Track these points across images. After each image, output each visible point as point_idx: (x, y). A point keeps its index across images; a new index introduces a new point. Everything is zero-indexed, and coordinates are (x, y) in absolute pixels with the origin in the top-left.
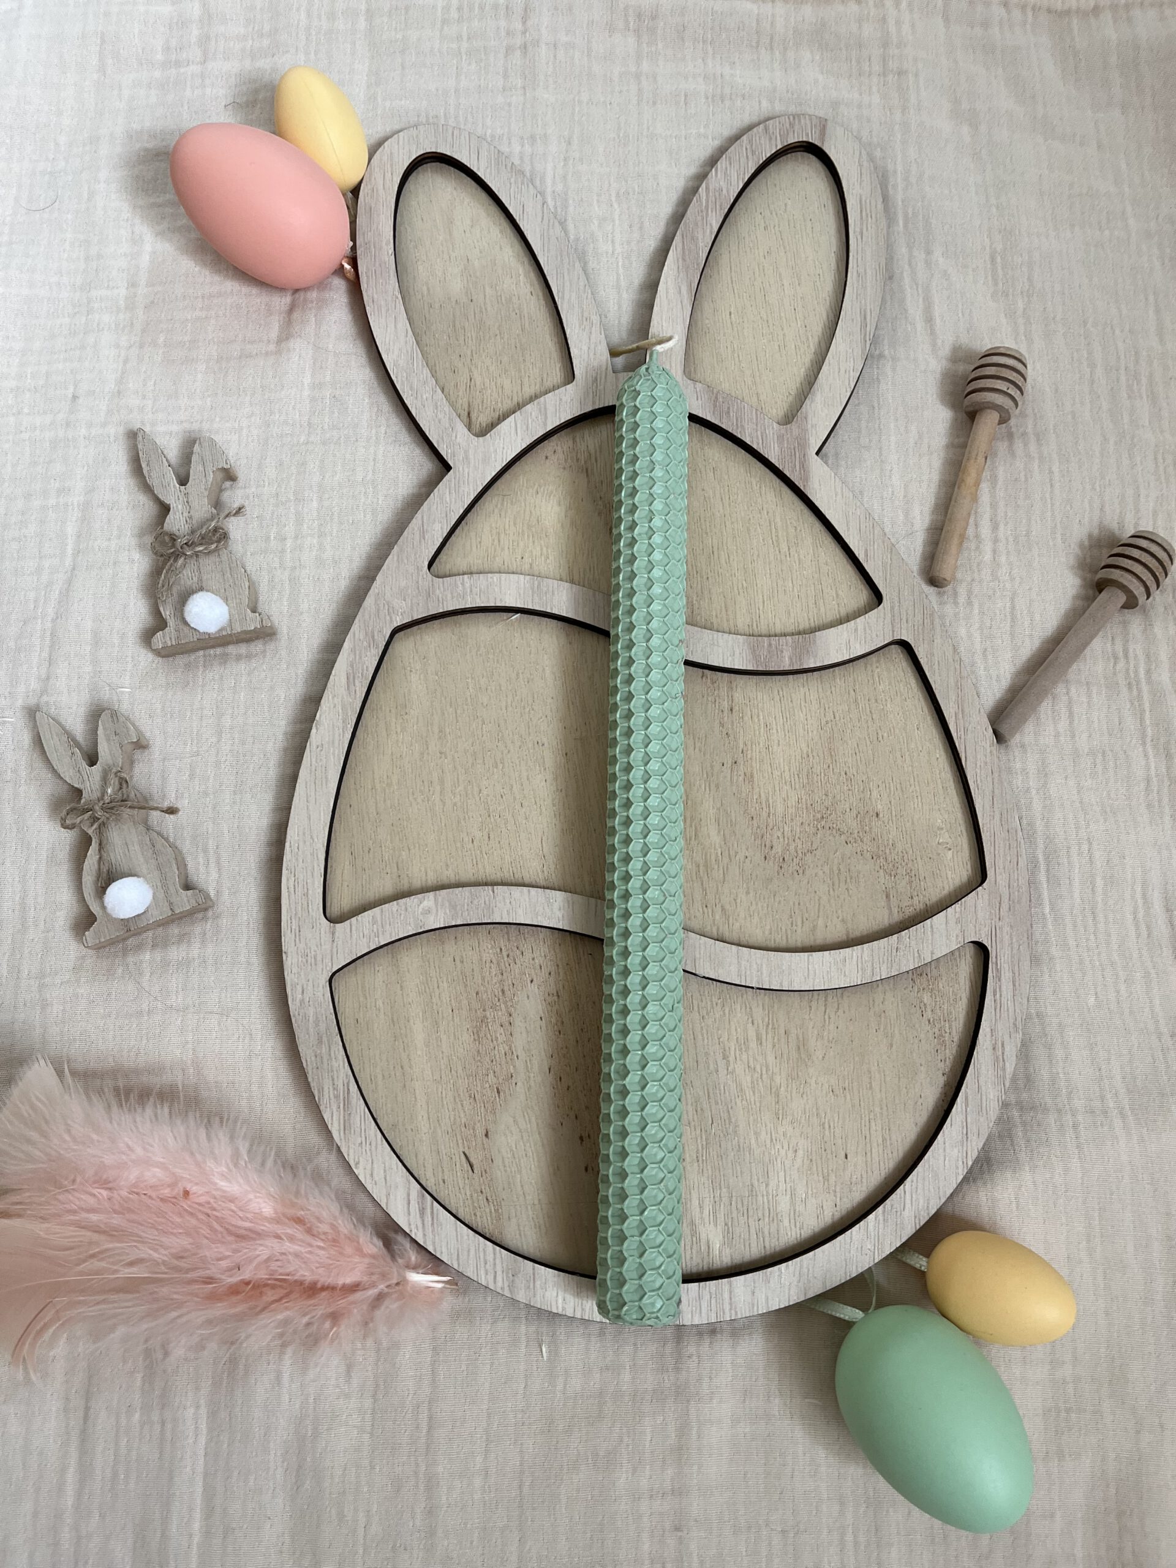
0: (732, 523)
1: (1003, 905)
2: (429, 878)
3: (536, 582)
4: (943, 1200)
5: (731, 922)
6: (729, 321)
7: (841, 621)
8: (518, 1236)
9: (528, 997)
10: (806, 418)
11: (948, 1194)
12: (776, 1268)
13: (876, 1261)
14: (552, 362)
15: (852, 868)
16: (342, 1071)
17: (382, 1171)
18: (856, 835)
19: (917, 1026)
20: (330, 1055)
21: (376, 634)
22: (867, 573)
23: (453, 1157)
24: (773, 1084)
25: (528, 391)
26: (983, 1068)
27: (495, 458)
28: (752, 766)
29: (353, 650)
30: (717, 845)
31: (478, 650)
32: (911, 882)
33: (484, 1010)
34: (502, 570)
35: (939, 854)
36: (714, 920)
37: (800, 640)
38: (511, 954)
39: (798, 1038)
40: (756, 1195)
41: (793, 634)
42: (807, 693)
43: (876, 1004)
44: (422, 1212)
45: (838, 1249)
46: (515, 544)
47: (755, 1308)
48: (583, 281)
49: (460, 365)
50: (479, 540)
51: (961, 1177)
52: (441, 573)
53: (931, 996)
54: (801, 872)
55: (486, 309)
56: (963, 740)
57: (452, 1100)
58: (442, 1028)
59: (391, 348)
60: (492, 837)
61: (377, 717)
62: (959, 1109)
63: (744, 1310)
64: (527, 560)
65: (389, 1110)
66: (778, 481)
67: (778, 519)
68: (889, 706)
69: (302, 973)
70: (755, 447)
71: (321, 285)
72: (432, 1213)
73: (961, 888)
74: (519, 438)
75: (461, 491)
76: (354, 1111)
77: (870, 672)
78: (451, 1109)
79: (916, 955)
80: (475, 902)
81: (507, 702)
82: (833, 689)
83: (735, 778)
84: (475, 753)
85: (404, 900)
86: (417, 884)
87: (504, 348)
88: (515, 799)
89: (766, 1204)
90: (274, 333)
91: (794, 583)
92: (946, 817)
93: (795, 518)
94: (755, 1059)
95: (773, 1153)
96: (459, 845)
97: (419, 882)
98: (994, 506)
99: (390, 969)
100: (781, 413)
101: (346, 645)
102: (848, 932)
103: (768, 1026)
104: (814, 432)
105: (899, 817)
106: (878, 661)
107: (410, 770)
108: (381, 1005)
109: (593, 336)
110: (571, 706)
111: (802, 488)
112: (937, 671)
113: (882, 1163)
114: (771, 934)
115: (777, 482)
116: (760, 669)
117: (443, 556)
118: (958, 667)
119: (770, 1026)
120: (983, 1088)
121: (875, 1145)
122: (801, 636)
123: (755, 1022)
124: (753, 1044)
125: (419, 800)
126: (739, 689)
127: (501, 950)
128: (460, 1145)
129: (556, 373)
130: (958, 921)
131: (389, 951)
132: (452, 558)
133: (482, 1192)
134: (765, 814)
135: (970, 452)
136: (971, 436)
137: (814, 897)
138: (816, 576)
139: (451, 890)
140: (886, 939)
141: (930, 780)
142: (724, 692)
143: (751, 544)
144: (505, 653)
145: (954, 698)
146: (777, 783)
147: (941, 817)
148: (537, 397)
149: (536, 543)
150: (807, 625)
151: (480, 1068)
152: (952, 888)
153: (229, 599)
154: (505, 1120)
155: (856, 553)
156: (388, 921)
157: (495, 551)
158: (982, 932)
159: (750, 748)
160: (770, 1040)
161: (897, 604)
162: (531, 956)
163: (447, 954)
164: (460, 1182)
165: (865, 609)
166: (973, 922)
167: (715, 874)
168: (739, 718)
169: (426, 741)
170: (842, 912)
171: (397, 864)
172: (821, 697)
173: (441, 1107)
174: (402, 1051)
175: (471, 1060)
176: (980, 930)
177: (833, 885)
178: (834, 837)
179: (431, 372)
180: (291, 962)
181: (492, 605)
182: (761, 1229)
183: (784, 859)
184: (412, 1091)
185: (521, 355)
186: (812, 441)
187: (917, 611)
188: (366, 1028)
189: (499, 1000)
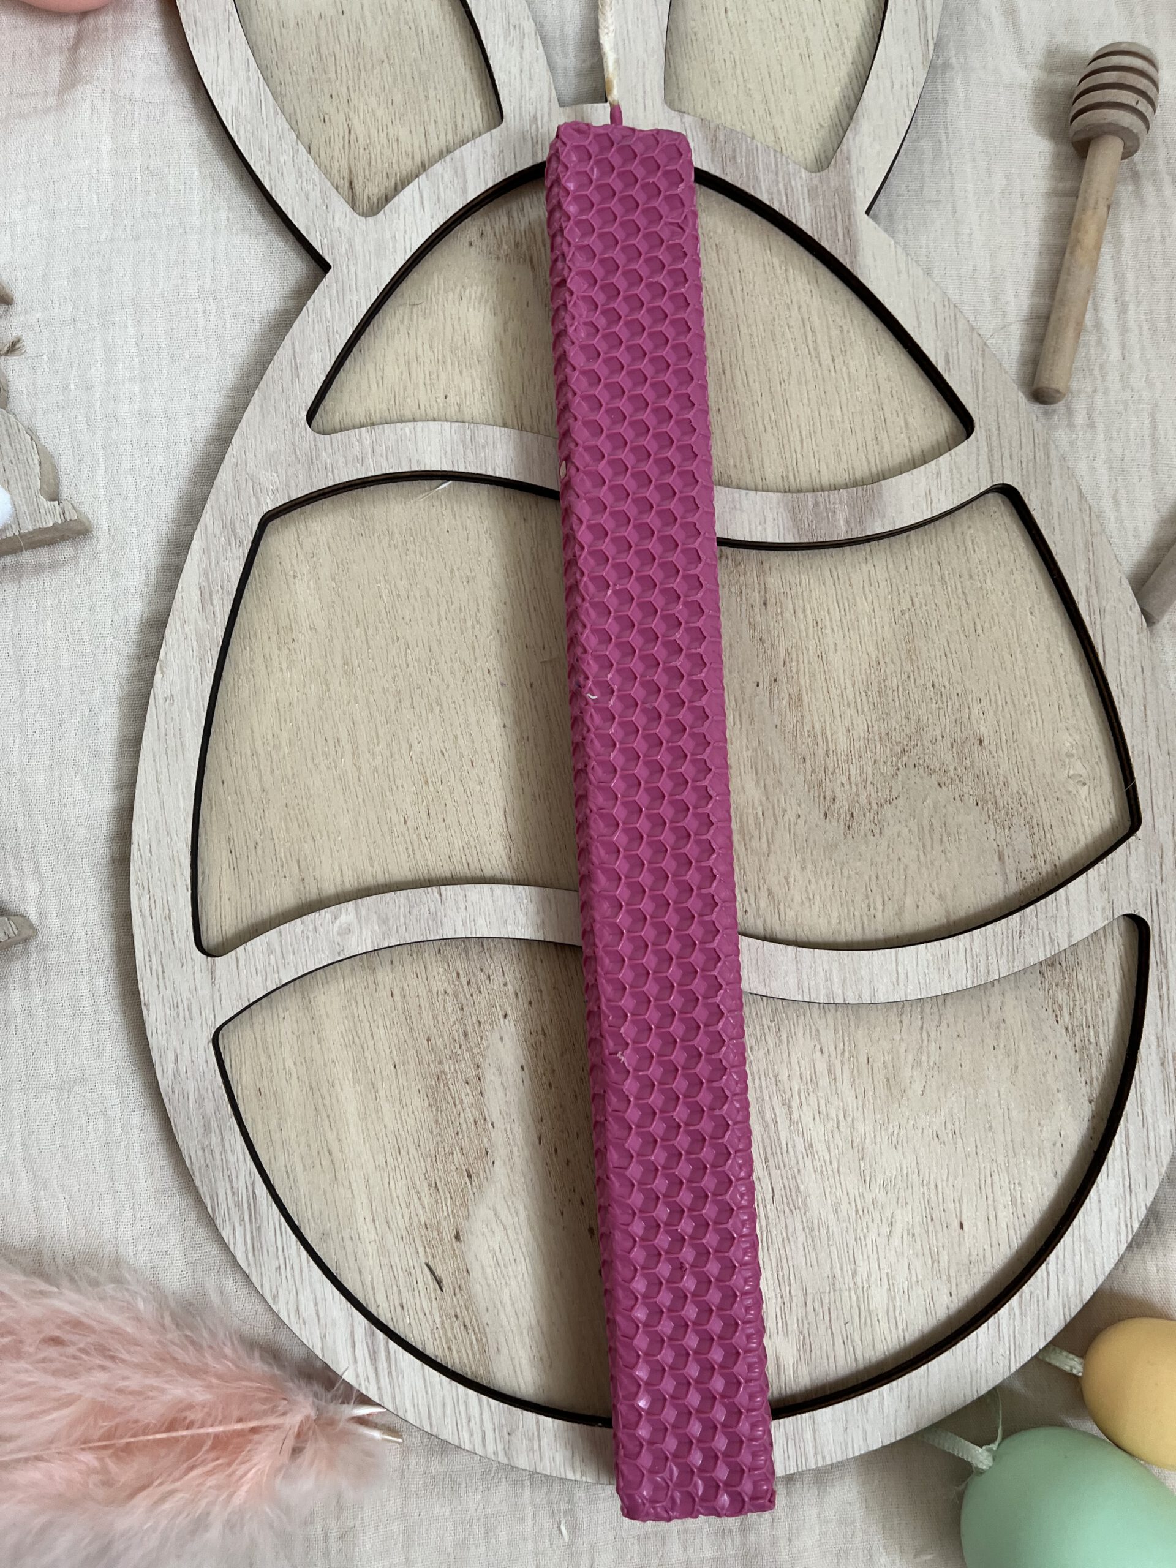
1: (1166, 860)
2: (346, 881)
3: (468, 432)
4: (1101, 1279)
5: (782, 909)
7: (914, 463)
8: (512, 1372)
9: (502, 1039)
10: (848, 159)
11: (1107, 1271)
12: (876, 1392)
13: (1013, 1370)
14: (469, 96)
15: (949, 820)
16: (243, 1168)
17: (312, 1305)
18: (952, 773)
19: (1050, 1038)
20: (223, 1146)
21: (237, 525)
22: (950, 389)
23: (412, 1271)
24: (854, 1134)
25: (436, 144)
26: (1148, 1092)
27: (394, 247)
28: (799, 684)
29: (205, 552)
31: (391, 539)
32: (1032, 835)
33: (440, 1063)
34: (418, 416)
36: (758, 910)
37: (860, 494)
38: (473, 980)
39: (885, 1067)
40: (841, 1290)
41: (846, 486)
42: (873, 572)
43: (993, 1010)
44: (373, 1355)
45: (960, 1358)
46: (434, 376)
47: (850, 1450)
49: (333, 110)
50: (380, 374)
51: (1123, 1247)
52: (328, 427)
53: (1068, 994)
54: (877, 832)
56: (1098, 627)
57: (405, 1190)
58: (381, 1093)
59: (227, 89)
60: (432, 813)
61: (251, 649)
62: (1118, 1152)
63: (833, 1453)
64: (453, 399)
65: (316, 1214)
66: (812, 258)
67: (815, 318)
68: (988, 581)
69: (173, 1032)
70: (776, 207)
73: (1100, 839)
74: (428, 217)
75: (347, 301)
76: (265, 1223)
77: (959, 535)
78: (403, 1205)
79: (1047, 939)
80: (415, 911)
81: (439, 613)
82: (909, 563)
83: (776, 703)
84: (398, 692)
85: (312, 916)
86: (330, 888)
87: (395, 80)
88: (462, 755)
89: (854, 1298)
90: (55, 77)
91: (844, 409)
92: (1077, 738)
93: (840, 313)
94: (828, 1102)
95: (859, 1230)
96: (385, 828)
97: (332, 886)
98: (1120, 278)
99: (301, 1014)
100: (810, 156)
101: (195, 545)
103: (843, 1054)
104: (861, 180)
105: (1011, 742)
106: (970, 518)
107: (306, 724)
108: (292, 1067)
109: (527, 52)
110: (533, 614)
111: (849, 267)
112: (1057, 527)
114: (839, 923)
116: (805, 540)
117: (328, 401)
118: (1087, 519)
119: (847, 1054)
120: (1150, 1120)
121: (1001, 1207)
122: (859, 489)
123: (825, 1050)
124: (824, 1081)
125: (323, 767)
126: (773, 569)
127: (458, 974)
128: (422, 1254)
129: (473, 111)
130: (1104, 888)
131: (299, 989)
132: (341, 405)
133: (456, 1316)
134: (821, 753)
135: (1085, 199)
136: (1085, 176)
137: (898, 865)
138: (874, 398)
139: (379, 896)
140: (1004, 921)
141: (1052, 687)
142: (753, 578)
143: (779, 356)
144: (431, 540)
145: (1083, 566)
146: (836, 706)
147: (1071, 740)
148: (449, 151)
149: (465, 374)
150: (867, 471)
151: (440, 1145)
152: (1090, 839)
153: (11, 482)
154: (482, 1213)
155: (933, 360)
156: (290, 948)
157: (405, 389)
158: (1139, 901)
159: (794, 657)
160: (846, 1074)
161: (995, 432)
162: (501, 980)
163: (381, 986)
164: (425, 1306)
165: (950, 442)
166: (1125, 887)
167: (755, 843)
168: (777, 614)
169: (326, 680)
170: (938, 885)
171: (298, 862)
172: (892, 575)
173: (389, 1203)
174: (327, 1128)
175: (427, 1134)
176: (1135, 898)
177: (924, 846)
178: (922, 778)
179: (290, 123)
180: (154, 1017)
181: (406, 469)
182: (850, 1336)
183: (852, 815)
184: (347, 1184)
185: (421, 89)
186: (859, 194)
187: (1024, 441)
188: (273, 1099)
189: (460, 1046)
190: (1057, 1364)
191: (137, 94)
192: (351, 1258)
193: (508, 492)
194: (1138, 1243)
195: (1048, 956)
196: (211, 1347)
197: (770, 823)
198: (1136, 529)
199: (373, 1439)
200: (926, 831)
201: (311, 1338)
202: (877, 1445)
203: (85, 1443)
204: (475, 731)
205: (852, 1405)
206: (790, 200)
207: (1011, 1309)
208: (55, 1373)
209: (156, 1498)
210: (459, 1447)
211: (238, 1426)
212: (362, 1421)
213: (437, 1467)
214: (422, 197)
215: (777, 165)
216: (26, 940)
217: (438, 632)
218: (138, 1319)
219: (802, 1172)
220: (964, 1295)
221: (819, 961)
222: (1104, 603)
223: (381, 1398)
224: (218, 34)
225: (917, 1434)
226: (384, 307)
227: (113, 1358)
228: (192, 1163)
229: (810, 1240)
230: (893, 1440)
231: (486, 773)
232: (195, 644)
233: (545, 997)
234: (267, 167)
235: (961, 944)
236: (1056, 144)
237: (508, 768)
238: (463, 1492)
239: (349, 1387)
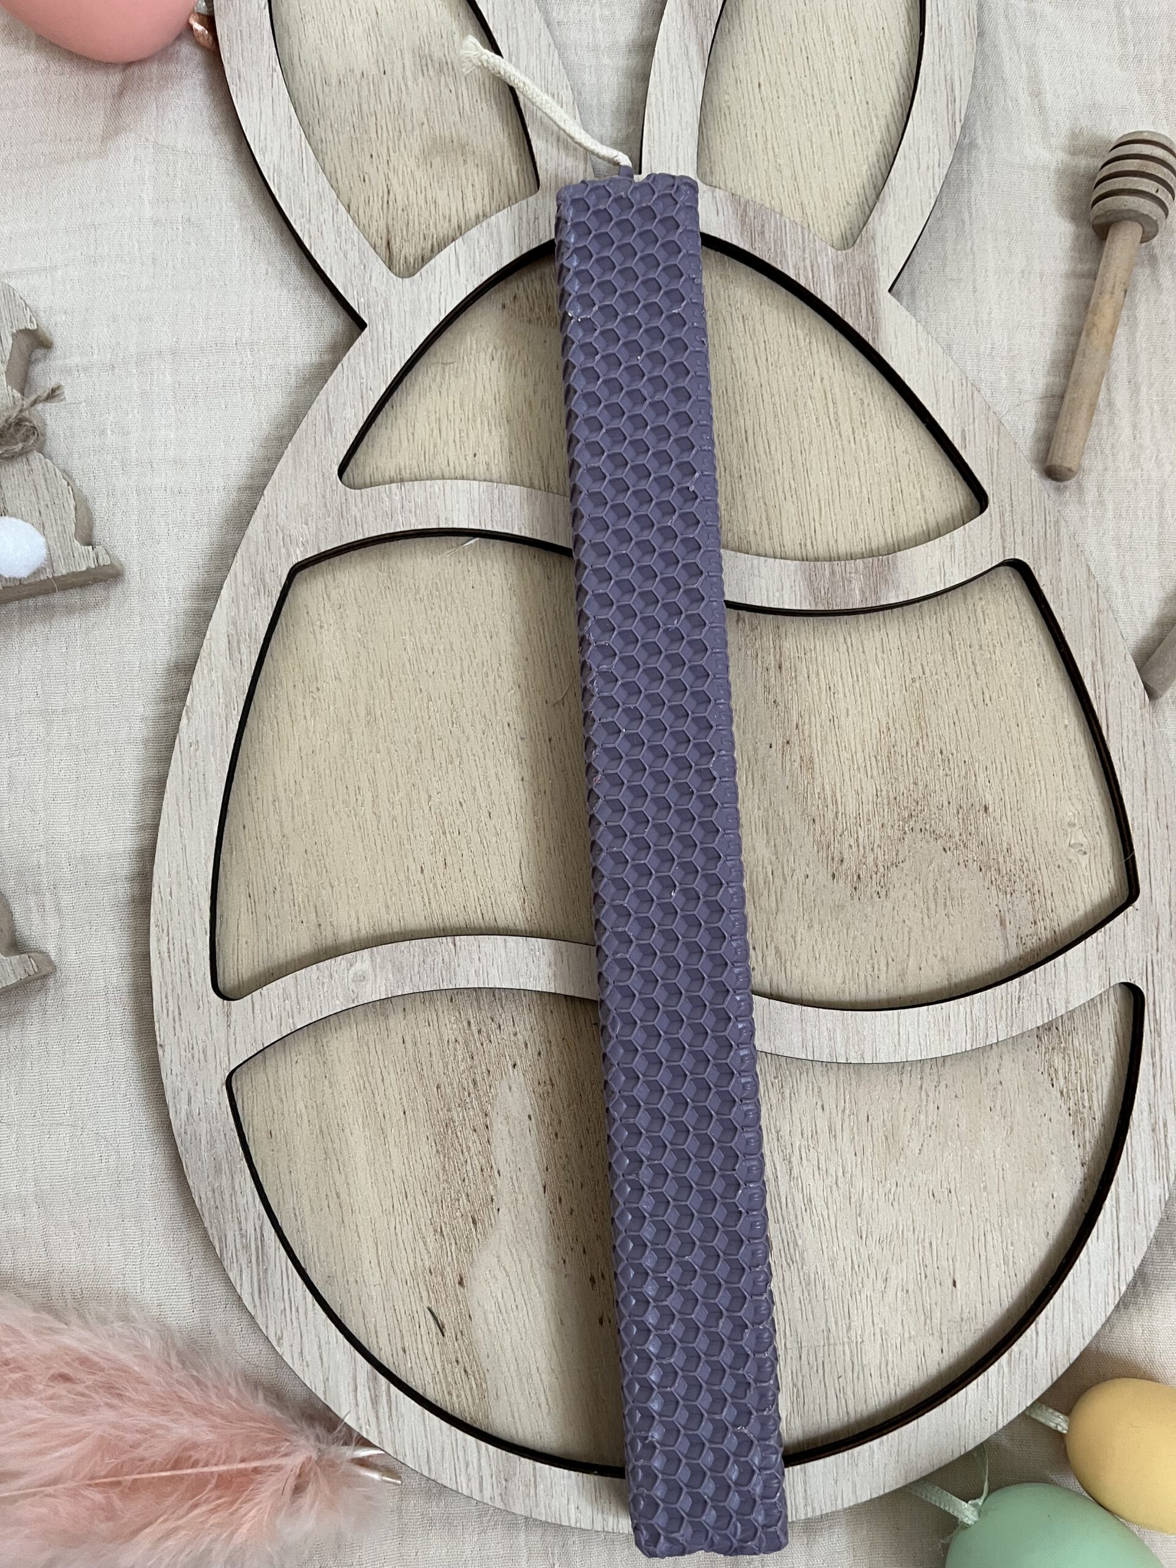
0: (772, 396)
1: (1162, 931)
2: (362, 927)
3: (496, 492)
4: (1087, 1341)
5: (788, 967)
6: (758, 96)
7: (928, 536)
8: (510, 1419)
9: (510, 1088)
10: (874, 238)
12: (866, 1446)
13: (1000, 1426)
14: (506, 161)
15: (953, 885)
16: (252, 1210)
17: (316, 1347)
18: (957, 838)
19: (1046, 1101)
20: (233, 1188)
21: (267, 575)
22: (966, 465)
23: (416, 1316)
24: (852, 1190)
25: (473, 209)
27: (429, 308)
28: (810, 747)
29: (234, 600)
30: (766, 861)
31: (418, 592)
33: (449, 1110)
34: (446, 475)
35: (1071, 861)
36: (765, 967)
37: (875, 565)
38: (484, 1029)
39: (885, 1125)
40: (835, 1344)
41: (862, 556)
42: (885, 639)
43: (990, 1073)
44: (375, 1401)
45: (948, 1414)
46: (464, 434)
47: (839, 1501)
48: (546, 39)
49: (372, 171)
50: (411, 430)
51: (1111, 1307)
52: (359, 481)
53: (1064, 1058)
54: (883, 894)
55: (406, 85)
56: (1103, 702)
57: (411, 1234)
58: (391, 1139)
59: (269, 145)
60: (449, 862)
61: (276, 697)
62: (1108, 1216)
63: (823, 1504)
64: (482, 458)
66: (835, 332)
67: (837, 390)
68: (997, 652)
69: (187, 1074)
70: (802, 282)
71: (163, 54)
72: (389, 1401)
74: (463, 280)
75: (381, 358)
76: (272, 1264)
77: (970, 606)
78: (409, 1250)
79: (1045, 1005)
80: (429, 960)
81: (462, 668)
82: (921, 631)
83: (788, 765)
85: (328, 962)
86: (346, 936)
87: (434, 142)
88: (479, 807)
89: (848, 1354)
90: (97, 128)
91: (863, 480)
92: (1080, 808)
93: (862, 386)
94: (827, 1159)
95: (854, 1285)
96: (402, 877)
98: (1133, 360)
99: (313, 1058)
100: (836, 233)
101: (224, 592)
102: (950, 975)
104: (886, 260)
105: (1015, 810)
106: (981, 591)
107: (328, 772)
108: (304, 1111)
111: (871, 343)
112: (1065, 602)
113: (1003, 1290)
115: (832, 333)
116: (821, 608)
117: (359, 456)
118: (1094, 596)
119: (847, 1112)
120: (1140, 1185)
121: (993, 1265)
122: (876, 559)
123: (826, 1107)
124: (824, 1137)
125: (343, 815)
126: (789, 635)
127: (469, 1023)
128: (425, 1299)
129: (511, 178)
130: (1101, 956)
131: (312, 1034)
132: (371, 460)
133: (457, 1361)
134: (830, 815)
135: (1102, 284)
136: (1104, 259)
137: (902, 928)
138: (892, 469)
139: (394, 945)
140: (1004, 985)
141: (1057, 757)
142: (769, 642)
143: (800, 426)
144: (456, 595)
145: (1090, 641)
146: (846, 769)
147: (1073, 809)
148: (485, 216)
149: (494, 433)
150: (883, 542)
151: (447, 1191)
152: (1089, 907)
153: (46, 525)
154: (486, 1260)
155: (950, 437)
156: (305, 995)
157: (435, 446)
158: (1135, 970)
159: (807, 721)
160: (847, 1131)
161: (1008, 509)
162: (511, 1029)
163: (393, 1033)
164: (427, 1350)
165: (965, 516)
166: (1122, 955)
167: (764, 902)
168: (791, 678)
169: (349, 729)
170: (941, 947)
171: (316, 907)
172: (904, 644)
173: (394, 1246)
174: (336, 1173)
175: (435, 1181)
176: (1131, 967)
177: (928, 909)
178: (928, 842)
179: (329, 181)
180: (170, 1059)
181: (434, 526)
182: (843, 1390)
183: (859, 876)
184: (353, 1227)
185: (459, 154)
186: (883, 273)
187: (1036, 518)
188: (283, 1142)
189: (469, 1095)
190: (1042, 1420)
191: (180, 146)
192: (355, 1302)
193: (533, 550)
194: (1124, 1304)
195: (1046, 1021)
196: (216, 1387)
197: (779, 882)
198: (1141, 605)
199: (373, 1480)
200: (931, 895)
201: (314, 1381)
202: (864, 1500)
203: (92, 1478)
204: (494, 783)
205: (842, 1458)
206: (816, 275)
207: (1000, 1366)
208: (63, 1409)
209: (159, 1536)
210: (457, 1492)
211: (242, 1466)
212: (363, 1463)
213: (435, 1509)
214: (457, 259)
215: (804, 242)
216: (45, 977)
217: (460, 686)
218: (145, 1358)
219: (800, 1226)
220: (956, 1351)
221: (823, 1020)
222: (1108, 678)
223: (381, 1442)
224: (261, 89)
225: (905, 1487)
226: (417, 365)
227: (120, 1396)
228: (201, 1204)
229: (806, 1294)
230: (882, 1493)
231: (503, 824)
232: (221, 691)
233: (554, 1048)
234: (307, 226)
235: (961, 1007)
236: (1077, 226)
237: (525, 820)
238: (459, 1533)
239: (349, 1428)
